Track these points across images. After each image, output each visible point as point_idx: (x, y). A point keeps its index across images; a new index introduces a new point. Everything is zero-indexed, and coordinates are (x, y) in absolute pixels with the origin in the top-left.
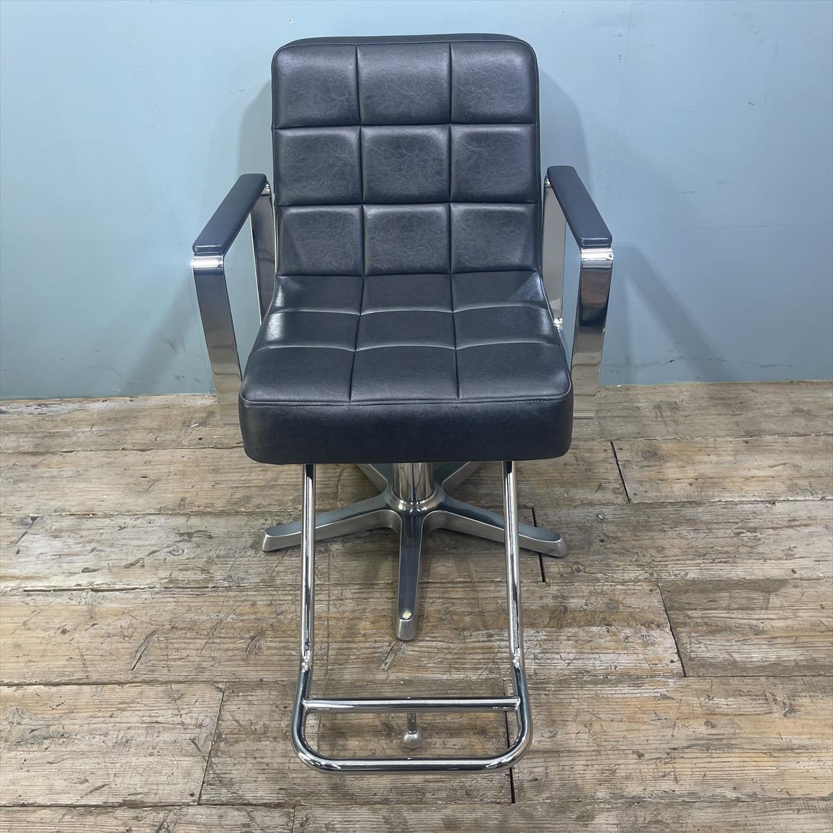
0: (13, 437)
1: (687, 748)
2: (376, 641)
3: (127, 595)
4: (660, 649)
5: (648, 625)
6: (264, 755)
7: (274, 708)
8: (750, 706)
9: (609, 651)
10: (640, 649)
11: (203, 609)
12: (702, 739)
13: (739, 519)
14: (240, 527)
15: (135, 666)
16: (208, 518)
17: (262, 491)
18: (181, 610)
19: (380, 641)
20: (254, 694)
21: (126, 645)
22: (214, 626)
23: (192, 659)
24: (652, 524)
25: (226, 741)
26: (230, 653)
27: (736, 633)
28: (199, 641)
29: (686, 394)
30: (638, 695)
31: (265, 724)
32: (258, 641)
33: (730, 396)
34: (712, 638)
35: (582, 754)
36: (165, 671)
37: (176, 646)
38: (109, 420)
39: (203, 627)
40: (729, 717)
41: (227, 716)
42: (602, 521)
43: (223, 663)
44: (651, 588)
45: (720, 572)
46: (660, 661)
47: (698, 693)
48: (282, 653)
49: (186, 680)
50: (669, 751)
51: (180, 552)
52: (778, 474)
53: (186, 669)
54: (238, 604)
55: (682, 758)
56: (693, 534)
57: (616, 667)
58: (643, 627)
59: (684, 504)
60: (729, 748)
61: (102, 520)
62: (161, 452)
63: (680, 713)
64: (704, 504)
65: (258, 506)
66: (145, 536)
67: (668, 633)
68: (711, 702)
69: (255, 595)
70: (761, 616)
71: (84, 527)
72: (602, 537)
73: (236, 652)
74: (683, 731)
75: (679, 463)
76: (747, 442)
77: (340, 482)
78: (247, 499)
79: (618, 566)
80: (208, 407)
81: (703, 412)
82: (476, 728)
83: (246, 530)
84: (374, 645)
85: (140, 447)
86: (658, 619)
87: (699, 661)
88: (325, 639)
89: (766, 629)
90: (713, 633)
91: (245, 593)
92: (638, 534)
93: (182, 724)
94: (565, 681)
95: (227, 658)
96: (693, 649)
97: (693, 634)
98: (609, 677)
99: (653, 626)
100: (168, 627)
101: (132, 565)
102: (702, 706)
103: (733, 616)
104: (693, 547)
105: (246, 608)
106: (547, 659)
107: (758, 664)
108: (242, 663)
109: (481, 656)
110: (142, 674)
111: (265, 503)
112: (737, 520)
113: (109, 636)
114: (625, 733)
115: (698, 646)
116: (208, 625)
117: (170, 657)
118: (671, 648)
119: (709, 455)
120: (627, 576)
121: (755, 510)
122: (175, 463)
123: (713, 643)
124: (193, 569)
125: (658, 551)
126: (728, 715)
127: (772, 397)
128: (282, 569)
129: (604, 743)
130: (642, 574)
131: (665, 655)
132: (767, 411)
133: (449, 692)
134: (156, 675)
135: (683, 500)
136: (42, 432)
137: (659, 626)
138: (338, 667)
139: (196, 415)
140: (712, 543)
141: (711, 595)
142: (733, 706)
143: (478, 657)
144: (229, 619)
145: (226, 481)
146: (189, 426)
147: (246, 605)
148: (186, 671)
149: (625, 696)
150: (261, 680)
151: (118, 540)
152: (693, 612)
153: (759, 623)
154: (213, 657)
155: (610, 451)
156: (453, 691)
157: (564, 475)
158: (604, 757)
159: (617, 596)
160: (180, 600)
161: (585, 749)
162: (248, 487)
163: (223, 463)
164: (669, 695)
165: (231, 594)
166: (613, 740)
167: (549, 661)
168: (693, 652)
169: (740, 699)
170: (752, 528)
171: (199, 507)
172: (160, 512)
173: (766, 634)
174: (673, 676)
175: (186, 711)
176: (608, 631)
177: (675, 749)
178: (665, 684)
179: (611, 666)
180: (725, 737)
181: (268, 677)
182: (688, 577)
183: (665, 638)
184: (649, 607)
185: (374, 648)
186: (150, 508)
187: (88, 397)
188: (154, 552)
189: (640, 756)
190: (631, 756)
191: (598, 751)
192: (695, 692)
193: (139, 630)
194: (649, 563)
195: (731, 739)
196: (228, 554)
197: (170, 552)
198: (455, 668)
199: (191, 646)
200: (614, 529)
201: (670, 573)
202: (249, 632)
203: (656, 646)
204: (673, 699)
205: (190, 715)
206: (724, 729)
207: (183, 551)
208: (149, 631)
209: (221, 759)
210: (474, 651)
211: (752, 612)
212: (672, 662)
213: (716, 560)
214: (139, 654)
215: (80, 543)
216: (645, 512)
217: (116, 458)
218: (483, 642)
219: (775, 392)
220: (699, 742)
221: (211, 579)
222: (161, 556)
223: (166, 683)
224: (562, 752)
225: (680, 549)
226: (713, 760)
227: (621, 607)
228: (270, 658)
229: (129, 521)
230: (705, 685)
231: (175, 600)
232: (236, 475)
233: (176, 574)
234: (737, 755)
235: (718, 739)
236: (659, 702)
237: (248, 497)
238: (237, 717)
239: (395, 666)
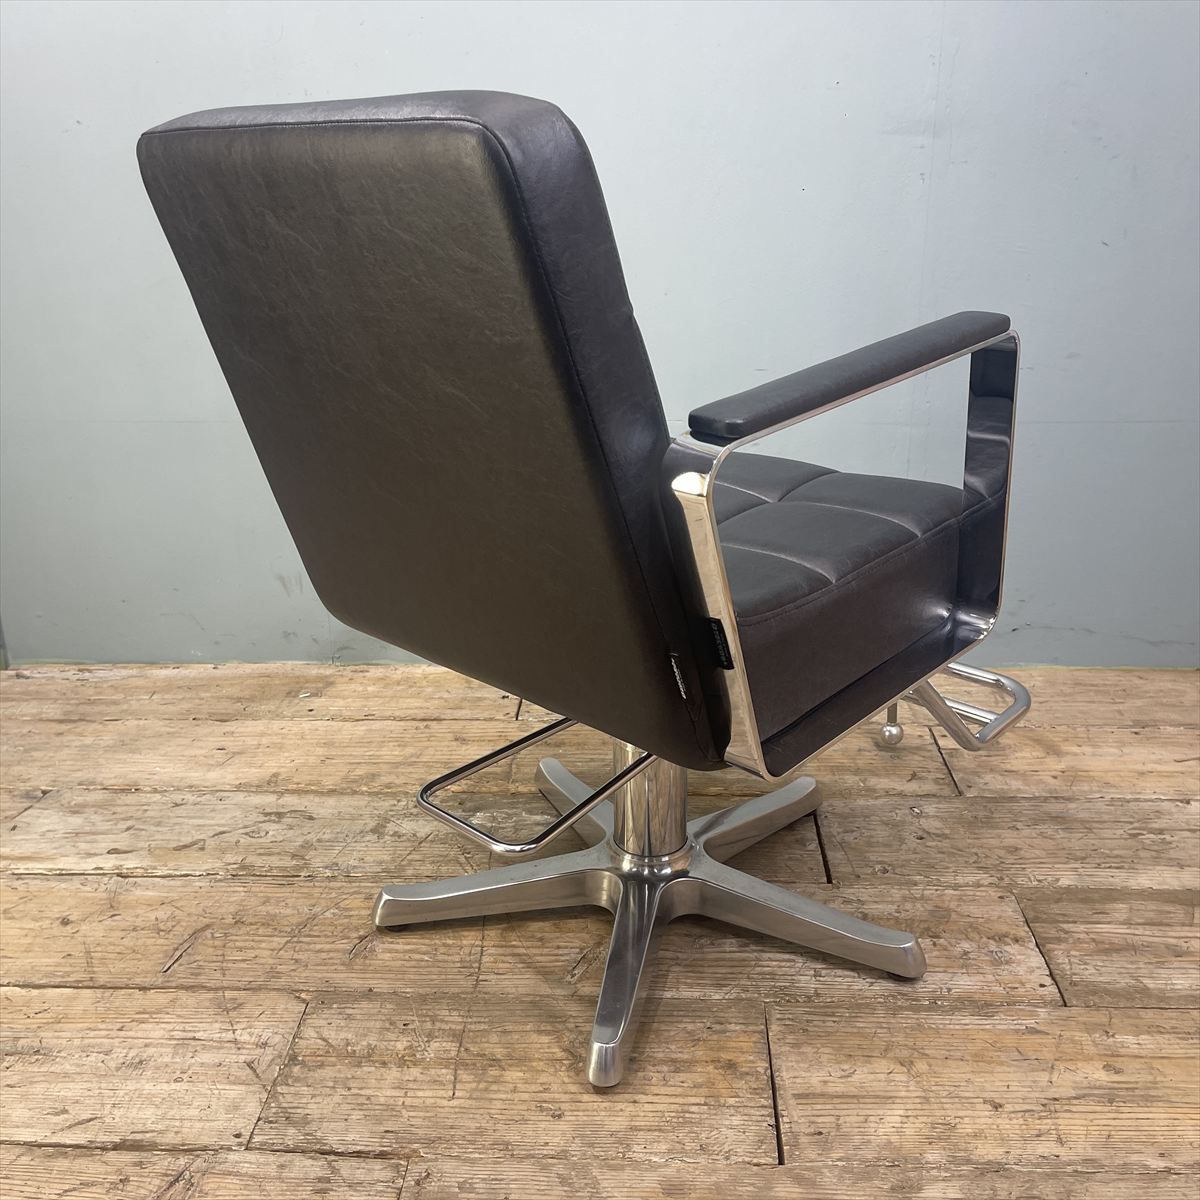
0: (34, 703)
1: (1075, 1098)
2: (558, 947)
3: (172, 883)
4: (1021, 970)
5: (1000, 938)
6: (364, 1085)
7: (387, 1025)
8: (1176, 1046)
9: (937, 969)
10: (988, 968)
11: (288, 901)
12: (1100, 1088)
13: (1134, 818)
14: (359, 808)
15: (169, 968)
16: (311, 797)
17: (397, 768)
18: (253, 902)
19: (566, 947)
20: (355, 1006)
21: (162, 941)
22: (303, 923)
23: (263, 961)
24: (998, 820)
25: (303, 1064)
26: (324, 956)
27: (1146, 954)
28: (275, 939)
29: (1040, 679)
30: (988, 1027)
31: (370, 1045)
32: (372, 941)
33: (1107, 682)
34: (1105, 958)
35: (898, 1101)
36: (218, 975)
37: (238, 944)
38: (179, 687)
39: (286, 923)
40: (1143, 1060)
41: (309, 1032)
42: (919, 816)
43: (309, 967)
44: (1000, 894)
45: (1111, 879)
46: (1023, 984)
47: (1089, 1028)
48: (407, 957)
49: (248, 987)
50: (1046, 1101)
51: (263, 834)
52: (1190, 770)
53: (251, 973)
54: (344, 897)
55: (1070, 1111)
56: (1062, 834)
57: (949, 990)
58: (991, 942)
59: (1046, 799)
60: (1147, 1101)
61: (148, 795)
62: (250, 723)
63: (1061, 1052)
64: (1078, 799)
65: (388, 786)
66: (213, 814)
67: (1032, 950)
68: (1111, 1039)
69: (372, 887)
70: (1182, 934)
71: (119, 802)
72: (920, 833)
73: (331, 954)
74: (1068, 1076)
75: (1034, 754)
76: (1136, 733)
77: (515, 761)
78: (373, 776)
79: (948, 868)
80: (326, 677)
81: (1066, 699)
82: (719, 1061)
83: (367, 812)
84: (556, 952)
85: (219, 718)
86: (1014, 932)
87: (1086, 986)
88: (479, 943)
89: (1192, 949)
90: (1107, 952)
91: (357, 884)
92: (977, 831)
93: (235, 1041)
94: (867, 1005)
95: (319, 961)
96: (1073, 971)
97: (1073, 953)
98: (939, 1003)
99: (1008, 940)
100: (229, 920)
101: (185, 847)
102: (1096, 1044)
103: (1137, 932)
104: (1064, 849)
105: (356, 902)
106: (835, 976)
107: (1184, 993)
108: (342, 968)
109: (729, 970)
110: (179, 978)
111: (397, 782)
112: (1131, 820)
113: (135, 929)
114: (969, 1076)
115: (1082, 967)
116: (295, 920)
117: (226, 958)
118: (1038, 968)
119: (1080, 746)
120: (960, 880)
121: (1158, 808)
122: (270, 735)
123: (1107, 963)
124: (279, 854)
125: (1010, 852)
126: (1141, 1057)
127: (1170, 685)
128: (418, 857)
129: (933, 1088)
130: (985, 878)
131: (1031, 977)
132: (1165, 700)
133: (675, 1013)
134: (202, 979)
135: (1044, 794)
136: (77, 699)
137: (1017, 941)
138: (495, 976)
139: (307, 685)
140: (1093, 845)
141: (1098, 906)
142: (1148, 1046)
143: (724, 971)
144: (328, 914)
145: (343, 756)
146: (296, 696)
147: (355, 898)
148: (251, 976)
149: (967, 1027)
150: (370, 990)
151: (169, 817)
152: (1071, 925)
153: (1181, 942)
154: (297, 961)
155: (929, 737)
156: (681, 1013)
157: (858, 761)
158: (936, 1106)
159: (947, 903)
160: (253, 889)
161: (903, 1094)
162: (375, 764)
163: (340, 737)
164: (1039, 1028)
165: (332, 884)
166: (950, 1084)
167: (840, 979)
168: (1075, 974)
169: (1158, 1037)
170: (1156, 829)
171: (298, 784)
172: (239, 788)
173: (1194, 956)
174: (1045, 1004)
175: (243, 1026)
176: (935, 944)
177: (1055, 1099)
178: (1033, 1014)
179: (941, 989)
180: (1138, 1086)
181: (381, 985)
182: (1060, 883)
183: (1029, 956)
184: (1000, 917)
185: (557, 955)
186: (224, 784)
187: (152, 663)
188: (224, 832)
189: (996, 1108)
190: (982, 1106)
191: (924, 1098)
192: (1083, 1026)
193: (184, 924)
194: (995, 866)
195: (1149, 1088)
196: (336, 838)
197: (246, 834)
198: (686, 984)
199: (263, 945)
200: (937, 824)
201: (1029, 878)
202: (357, 930)
203: (1014, 965)
204: (1048, 1034)
205: (249, 1030)
206: (1134, 1074)
207: (267, 833)
208: (200, 925)
209: (292, 1088)
210: (715, 963)
211: (1167, 928)
212: (1042, 986)
213: (1103, 865)
214: (178, 954)
215: (108, 821)
216: (985, 806)
217: (182, 728)
218: (730, 952)
219: (1175, 681)
220: (1096, 1092)
221: (306, 866)
222: (231, 838)
223: (216, 989)
224: (864, 1097)
225: (1044, 850)
226: (1120, 1116)
227: (954, 916)
228: (388, 963)
229: (190, 798)
230: (1101, 1017)
231: (245, 889)
232: (357, 749)
233: (251, 859)
234: (1161, 1110)
235: (1127, 1089)
236: (1024, 1037)
237: (373, 775)
238: (326, 1034)
239: (588, 978)
